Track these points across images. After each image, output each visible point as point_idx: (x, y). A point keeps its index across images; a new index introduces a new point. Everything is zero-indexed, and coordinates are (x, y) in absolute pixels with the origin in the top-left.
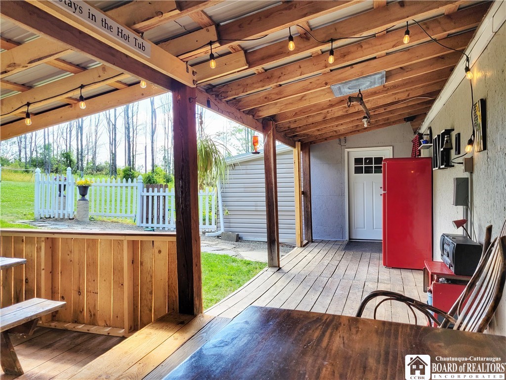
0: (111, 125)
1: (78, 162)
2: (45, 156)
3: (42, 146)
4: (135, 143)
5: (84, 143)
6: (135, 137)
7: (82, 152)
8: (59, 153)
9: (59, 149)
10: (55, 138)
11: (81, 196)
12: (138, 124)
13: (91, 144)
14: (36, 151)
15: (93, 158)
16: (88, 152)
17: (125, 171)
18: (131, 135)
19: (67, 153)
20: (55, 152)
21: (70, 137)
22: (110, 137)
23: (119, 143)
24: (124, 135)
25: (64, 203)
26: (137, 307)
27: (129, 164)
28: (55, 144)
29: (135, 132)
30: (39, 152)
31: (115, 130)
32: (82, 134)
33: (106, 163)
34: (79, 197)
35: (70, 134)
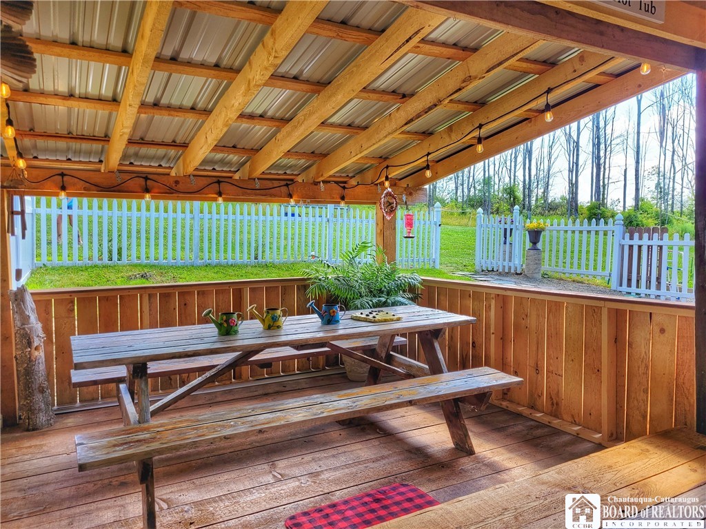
0: (572, 143)
1: (524, 200)
2: (484, 193)
3: (481, 181)
4: (607, 166)
5: (533, 172)
6: (608, 157)
7: (530, 186)
8: (501, 188)
9: (501, 183)
10: (497, 169)
11: (532, 244)
12: (614, 136)
13: (542, 172)
14: (474, 187)
15: (544, 193)
16: (538, 185)
17: (590, 209)
18: (602, 154)
19: (510, 188)
20: (496, 187)
21: (515, 166)
22: (569, 161)
23: (582, 167)
24: (591, 156)
25: (511, 253)
26: (622, 407)
27: (598, 199)
28: (496, 176)
29: (609, 149)
30: (478, 189)
31: (578, 150)
32: (530, 161)
33: (563, 198)
34: (528, 245)
35: (516, 162)
